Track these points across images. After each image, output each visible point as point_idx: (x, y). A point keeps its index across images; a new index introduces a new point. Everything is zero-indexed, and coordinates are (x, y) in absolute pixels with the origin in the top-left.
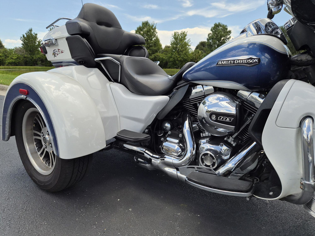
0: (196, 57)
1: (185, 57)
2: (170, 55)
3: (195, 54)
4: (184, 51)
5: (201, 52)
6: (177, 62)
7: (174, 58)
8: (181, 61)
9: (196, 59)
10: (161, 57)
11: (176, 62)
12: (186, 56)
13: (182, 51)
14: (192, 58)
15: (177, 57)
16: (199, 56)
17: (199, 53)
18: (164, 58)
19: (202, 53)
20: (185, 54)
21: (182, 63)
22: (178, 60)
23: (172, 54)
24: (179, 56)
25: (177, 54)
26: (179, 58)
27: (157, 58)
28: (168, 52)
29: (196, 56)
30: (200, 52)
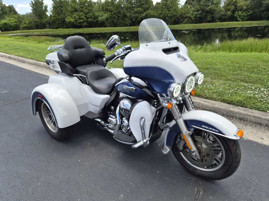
0: (184, 12)
1: (174, 13)
2: (160, 12)
3: (184, 9)
4: (173, 7)
5: (190, 7)
6: (167, 18)
7: (164, 15)
8: (170, 17)
9: (184, 14)
10: (152, 14)
11: (166, 18)
12: (175, 12)
13: (172, 8)
14: (181, 14)
15: (166, 13)
16: (188, 11)
17: (188, 8)
18: (155, 14)
19: (191, 8)
20: (174, 10)
21: (171, 19)
22: (168, 17)
23: (162, 10)
24: (169, 13)
25: (167, 10)
26: (168, 14)
27: (148, 15)
28: (158, 9)
29: (185, 11)
30: (189, 7)
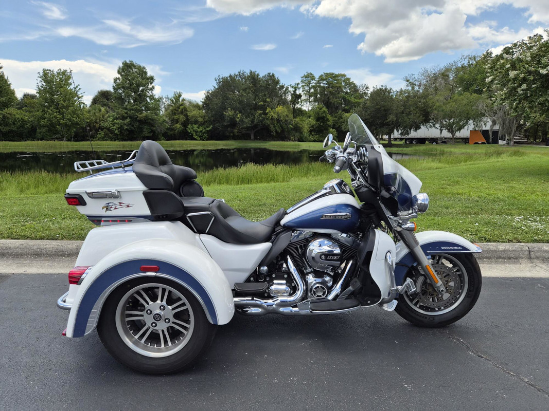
0: (96, 119)
1: (74, 119)
2: (39, 114)
3: (95, 113)
4: (70, 107)
5: (105, 109)
6: (57, 127)
7: (49, 120)
8: (66, 125)
9: (96, 123)
10: (18, 116)
11: (55, 127)
12: (75, 116)
13: (67, 107)
14: (88, 121)
15: (56, 117)
16: (103, 116)
17: (102, 112)
18: (26, 118)
19: (108, 112)
20: (74, 113)
21: (69, 130)
22: (59, 124)
23: (43, 111)
24: (61, 117)
25: (56, 112)
26: (60, 119)
27: (8, 118)
28: (33, 107)
29: (96, 116)
30: (103, 109)
